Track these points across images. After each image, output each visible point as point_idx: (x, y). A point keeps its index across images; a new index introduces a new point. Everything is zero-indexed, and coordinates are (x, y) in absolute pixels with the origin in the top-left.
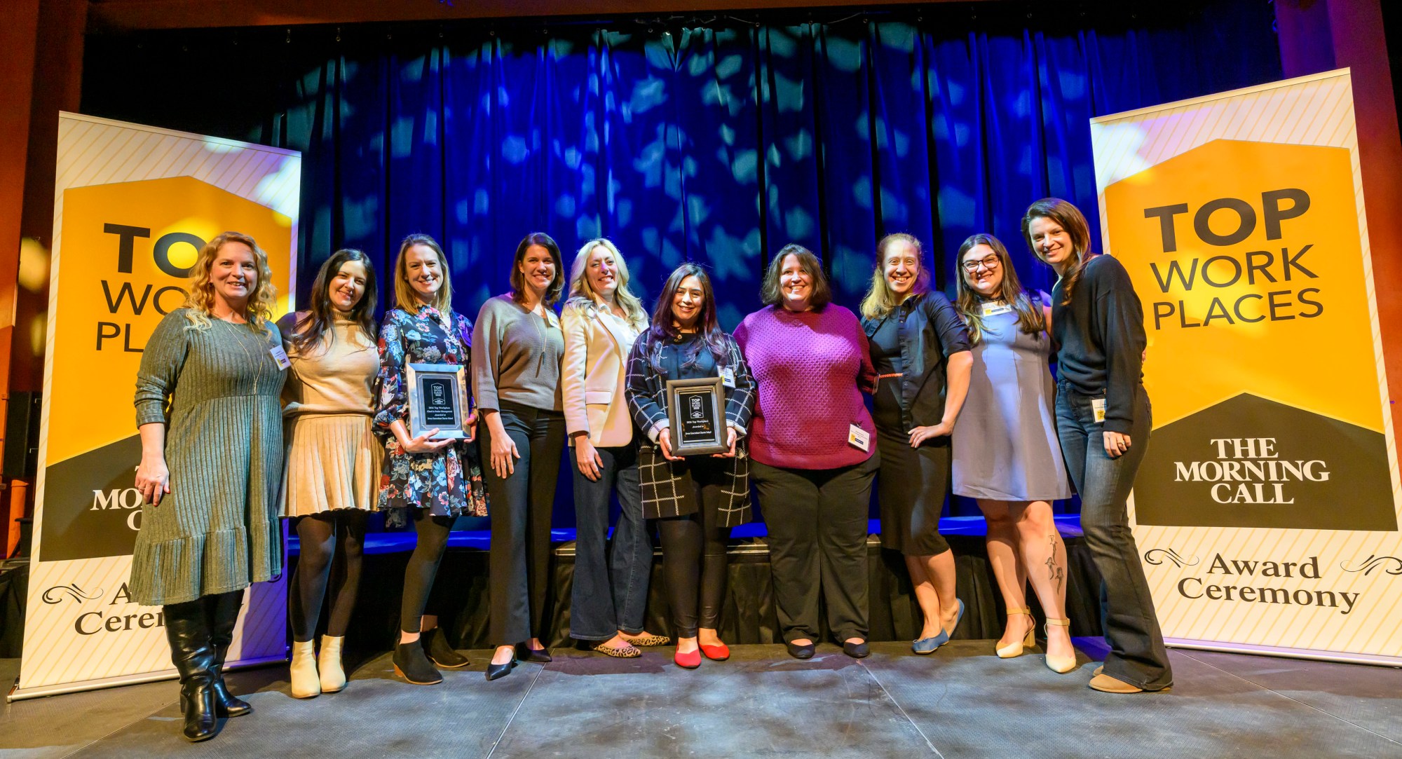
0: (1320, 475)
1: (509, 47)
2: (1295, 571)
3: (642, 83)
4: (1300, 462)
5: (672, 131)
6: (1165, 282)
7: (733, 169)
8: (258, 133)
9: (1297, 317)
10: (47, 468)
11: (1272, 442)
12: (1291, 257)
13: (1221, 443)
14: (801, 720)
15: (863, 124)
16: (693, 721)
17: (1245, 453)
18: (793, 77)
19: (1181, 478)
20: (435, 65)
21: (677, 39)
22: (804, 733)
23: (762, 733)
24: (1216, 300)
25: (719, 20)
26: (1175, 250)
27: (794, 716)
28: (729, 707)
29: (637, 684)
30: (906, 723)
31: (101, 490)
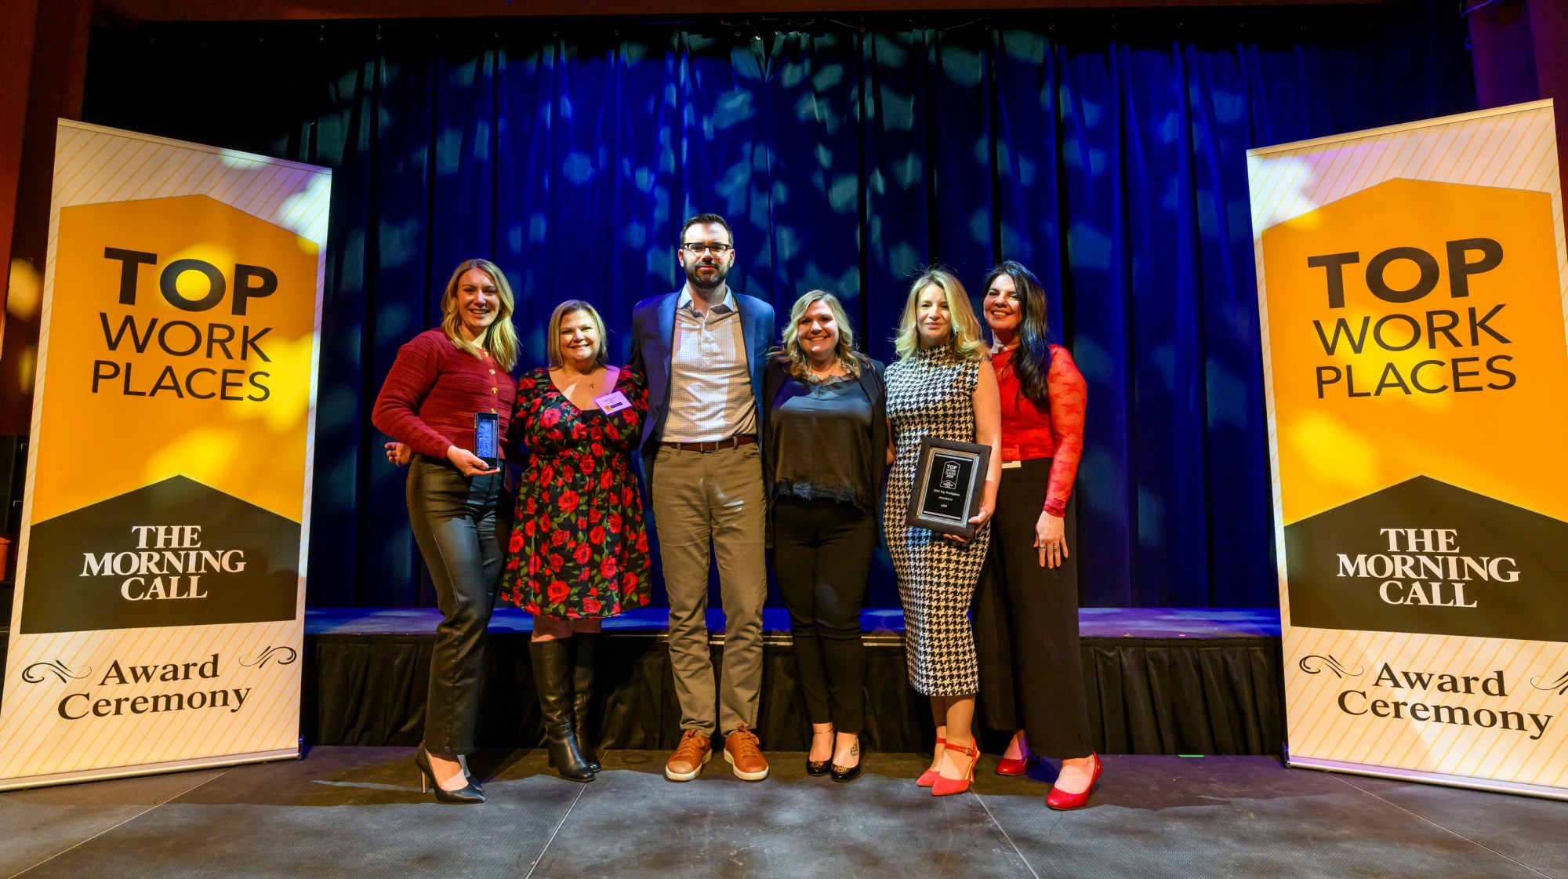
0: (1509, 574)
1: (574, 49)
2: (1476, 687)
3: (726, 95)
4: (1485, 559)
5: (760, 151)
6: (1330, 342)
7: (830, 196)
8: (283, 144)
9: (1486, 389)
10: (32, 527)
11: (1452, 534)
12: (1478, 320)
13: (1392, 533)
14: (889, 847)
15: (982, 148)
16: (765, 844)
17: (1420, 546)
18: (902, 91)
19: (1344, 574)
20: (489, 69)
21: (768, 44)
22: (892, 862)
23: (843, 860)
24: (1390, 366)
25: (817, 23)
26: (1343, 306)
27: (882, 842)
28: (808, 828)
29: (702, 797)
30: (1011, 854)
31: (92, 555)
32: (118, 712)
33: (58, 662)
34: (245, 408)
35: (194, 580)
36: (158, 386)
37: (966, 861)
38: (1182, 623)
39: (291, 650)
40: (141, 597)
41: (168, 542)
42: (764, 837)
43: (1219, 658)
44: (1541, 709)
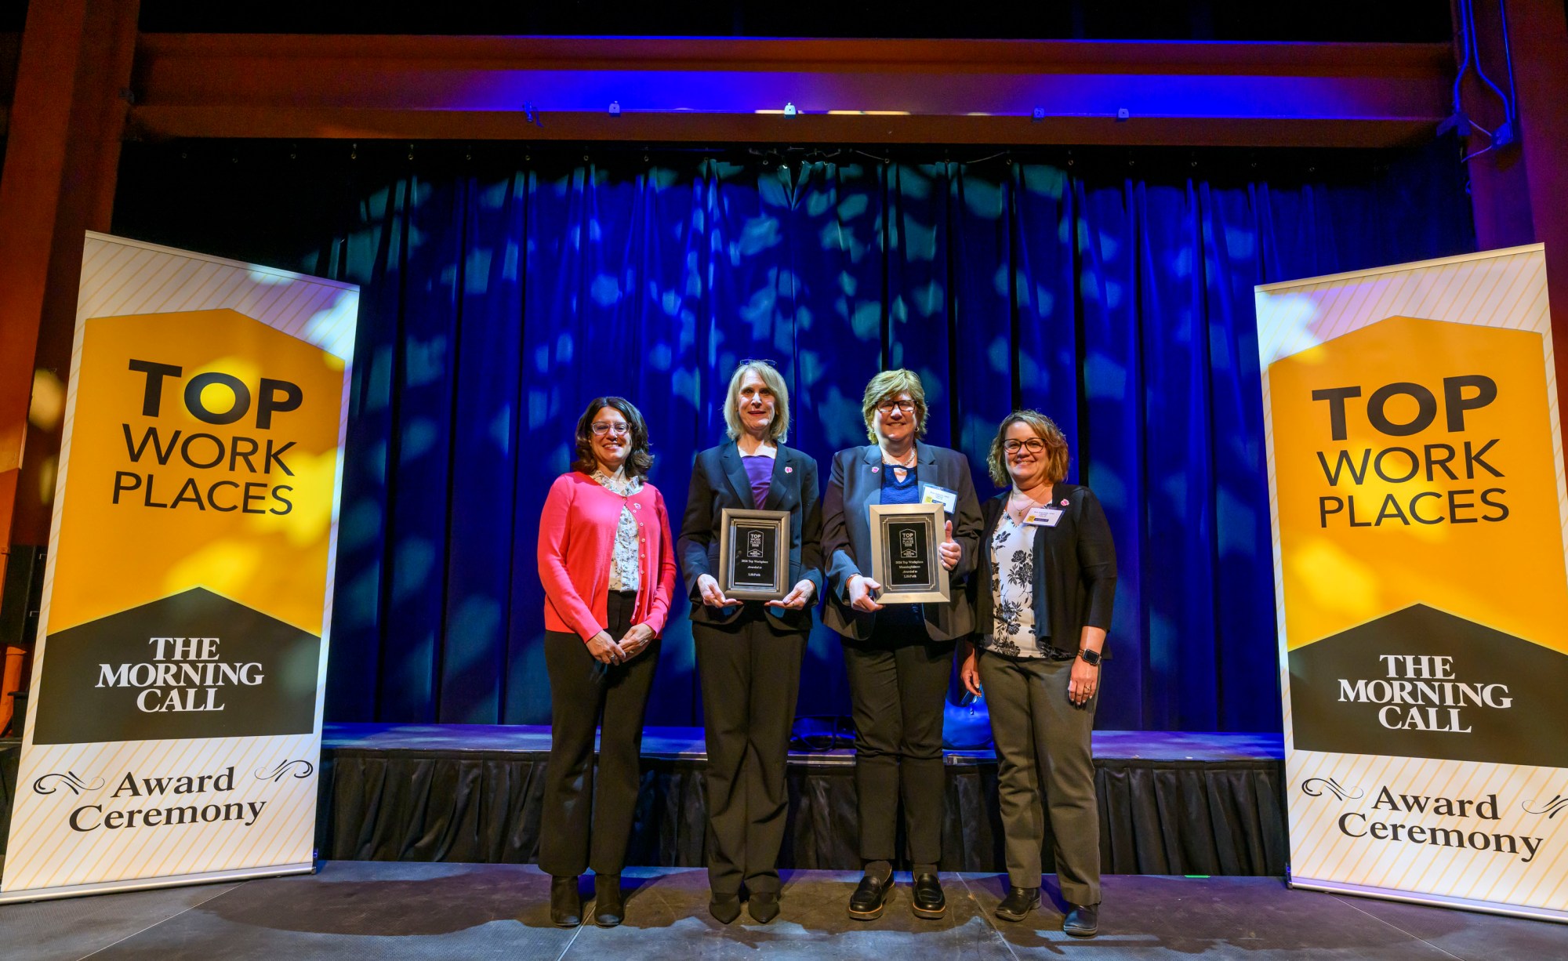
0: (1502, 701)
1: (604, 174)
2: (1470, 810)
3: (753, 221)
4: (1479, 686)
5: (785, 276)
6: (1333, 473)
7: (853, 321)
8: (313, 260)
9: (1481, 521)
10: (46, 638)
11: (1448, 661)
12: (1474, 453)
13: (1391, 659)
15: (1002, 279)
17: (1418, 672)
18: (925, 221)
19: (1345, 698)
20: (519, 191)
21: (795, 173)
24: (1390, 497)
25: (844, 153)
26: (1345, 439)
31: (109, 665)
32: (130, 824)
33: (70, 773)
34: (267, 521)
35: (211, 693)
36: (180, 498)
38: (1189, 747)
39: (308, 763)
40: (157, 709)
41: (185, 654)
42: (774, 953)
43: (1225, 780)
44: (1531, 834)
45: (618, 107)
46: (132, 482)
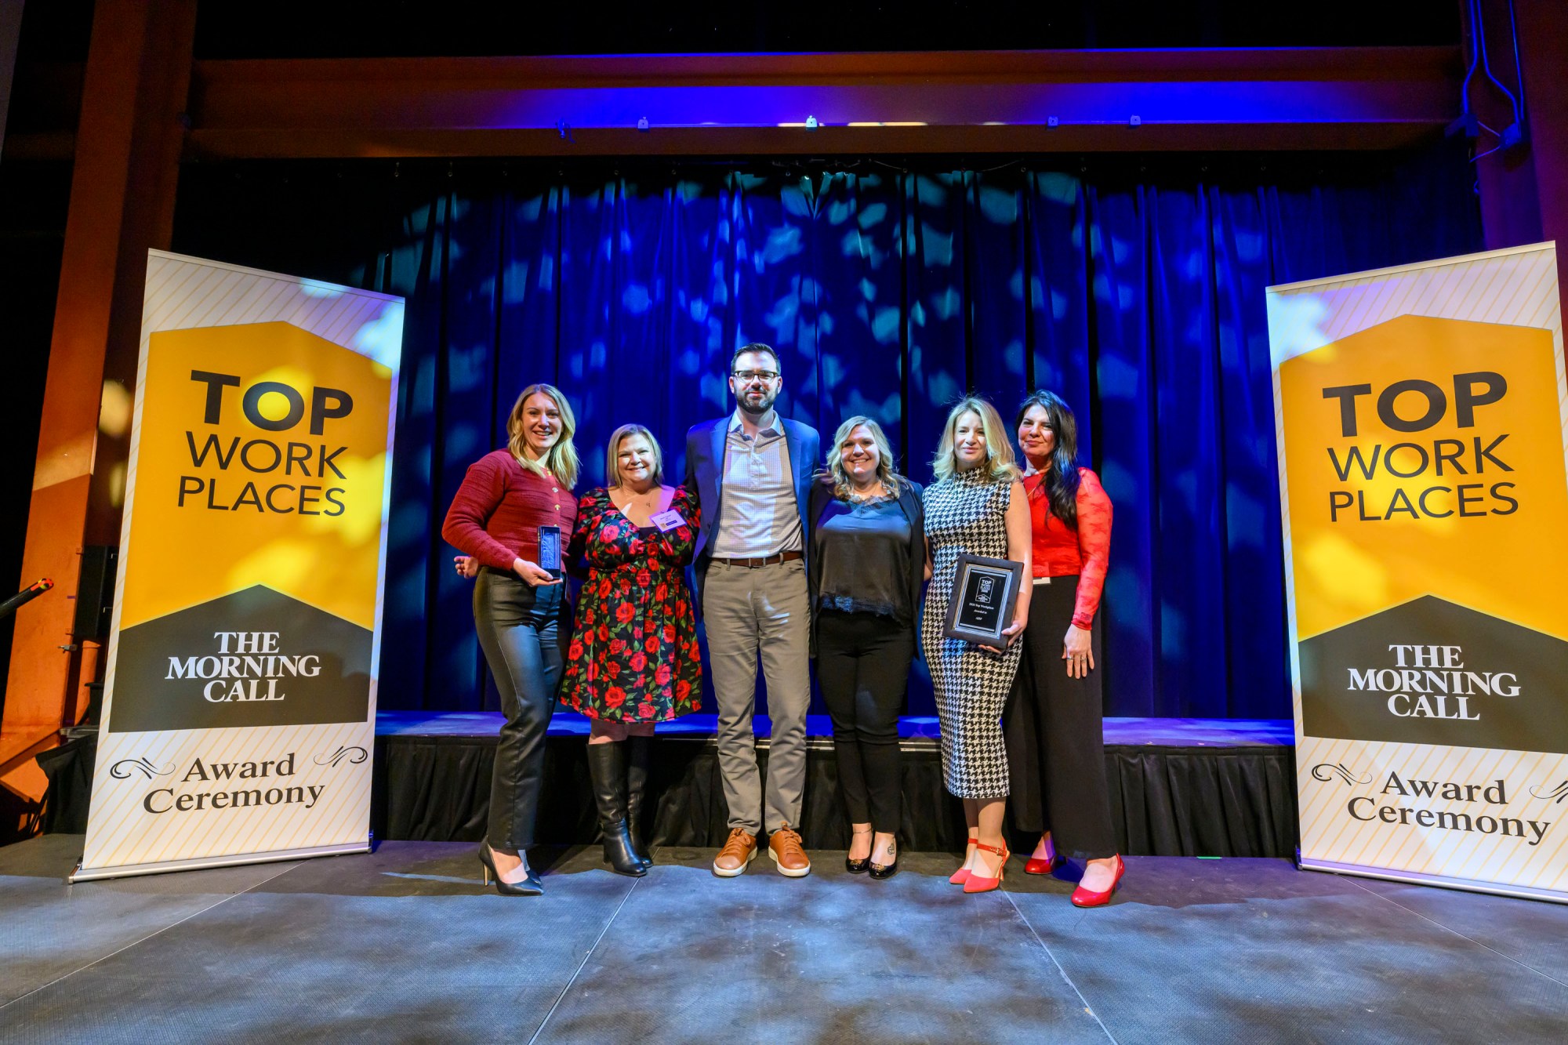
0: (1510, 689)
1: (633, 187)
2: (1478, 795)
3: (777, 231)
4: (1487, 675)
5: (807, 284)
6: (1343, 469)
7: (873, 326)
8: (360, 275)
9: (1490, 514)
10: (121, 632)
11: (1457, 651)
12: (1484, 447)
13: (1400, 649)
14: (923, 941)
15: (1017, 283)
16: (806, 936)
17: (1427, 662)
18: (942, 229)
19: (1354, 686)
20: (553, 203)
21: (816, 184)
22: (925, 954)
23: (879, 952)
24: (1399, 492)
25: (861, 163)
26: (1356, 435)
27: (916, 935)
28: (846, 922)
29: (747, 891)
30: (1038, 948)
31: (177, 658)
32: (200, 807)
33: (144, 759)
34: (322, 522)
35: (272, 684)
36: (240, 501)
37: (995, 955)
38: (1201, 732)
39: (363, 750)
40: (222, 699)
41: (248, 647)
42: (805, 929)
43: (1236, 765)
44: (1539, 817)
45: (646, 123)
46: (195, 486)
